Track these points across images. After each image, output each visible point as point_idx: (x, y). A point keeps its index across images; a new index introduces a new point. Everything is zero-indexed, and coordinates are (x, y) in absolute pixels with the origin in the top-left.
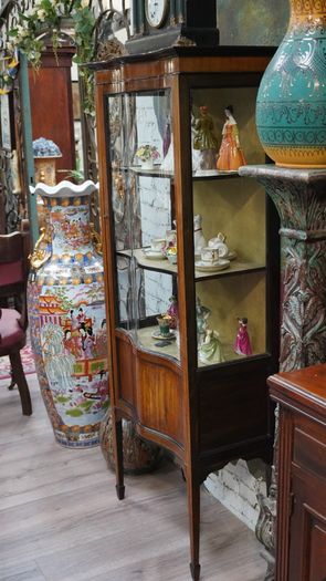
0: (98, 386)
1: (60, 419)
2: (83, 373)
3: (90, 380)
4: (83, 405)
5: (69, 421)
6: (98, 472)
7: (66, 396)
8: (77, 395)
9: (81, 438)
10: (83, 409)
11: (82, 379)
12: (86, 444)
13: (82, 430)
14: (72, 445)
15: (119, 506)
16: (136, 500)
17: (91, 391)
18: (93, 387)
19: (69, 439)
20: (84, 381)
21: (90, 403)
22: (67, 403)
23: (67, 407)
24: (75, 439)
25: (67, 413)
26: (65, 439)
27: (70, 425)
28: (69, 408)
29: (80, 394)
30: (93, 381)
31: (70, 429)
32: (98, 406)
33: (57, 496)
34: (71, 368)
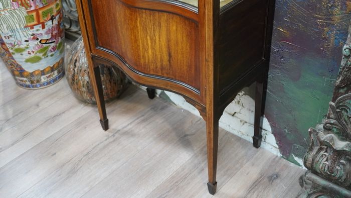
0: (50, 31)
1: (21, 68)
2: (35, 22)
3: (43, 27)
4: (40, 51)
5: (29, 68)
6: (72, 107)
7: (22, 47)
8: (33, 44)
9: (43, 79)
10: (41, 55)
11: (36, 28)
12: (49, 83)
13: (43, 73)
14: (36, 86)
15: (109, 137)
16: (120, 128)
17: (45, 37)
18: (47, 33)
19: (32, 82)
20: (38, 30)
21: (47, 48)
22: (25, 53)
23: (26, 56)
24: (38, 81)
25: (27, 61)
26: (28, 83)
27: (31, 71)
28: (28, 57)
29: (37, 42)
30: (46, 28)
31: (32, 74)
32: (54, 49)
33: (46, 140)
34: (23, 20)
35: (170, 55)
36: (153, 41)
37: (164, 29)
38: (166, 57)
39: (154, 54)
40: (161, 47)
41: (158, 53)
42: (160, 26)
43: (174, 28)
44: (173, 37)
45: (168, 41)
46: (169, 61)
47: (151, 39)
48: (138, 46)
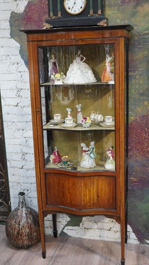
35: (98, 196)
36: (90, 191)
37: (95, 184)
38: (96, 198)
39: (90, 198)
40: (93, 194)
41: (92, 197)
42: (93, 183)
43: (101, 182)
44: (100, 187)
45: (98, 189)
46: (97, 199)
47: (89, 190)
48: (81, 195)
